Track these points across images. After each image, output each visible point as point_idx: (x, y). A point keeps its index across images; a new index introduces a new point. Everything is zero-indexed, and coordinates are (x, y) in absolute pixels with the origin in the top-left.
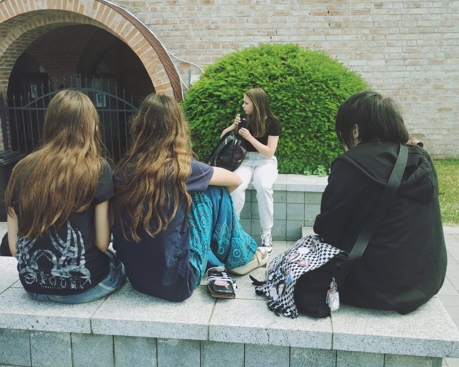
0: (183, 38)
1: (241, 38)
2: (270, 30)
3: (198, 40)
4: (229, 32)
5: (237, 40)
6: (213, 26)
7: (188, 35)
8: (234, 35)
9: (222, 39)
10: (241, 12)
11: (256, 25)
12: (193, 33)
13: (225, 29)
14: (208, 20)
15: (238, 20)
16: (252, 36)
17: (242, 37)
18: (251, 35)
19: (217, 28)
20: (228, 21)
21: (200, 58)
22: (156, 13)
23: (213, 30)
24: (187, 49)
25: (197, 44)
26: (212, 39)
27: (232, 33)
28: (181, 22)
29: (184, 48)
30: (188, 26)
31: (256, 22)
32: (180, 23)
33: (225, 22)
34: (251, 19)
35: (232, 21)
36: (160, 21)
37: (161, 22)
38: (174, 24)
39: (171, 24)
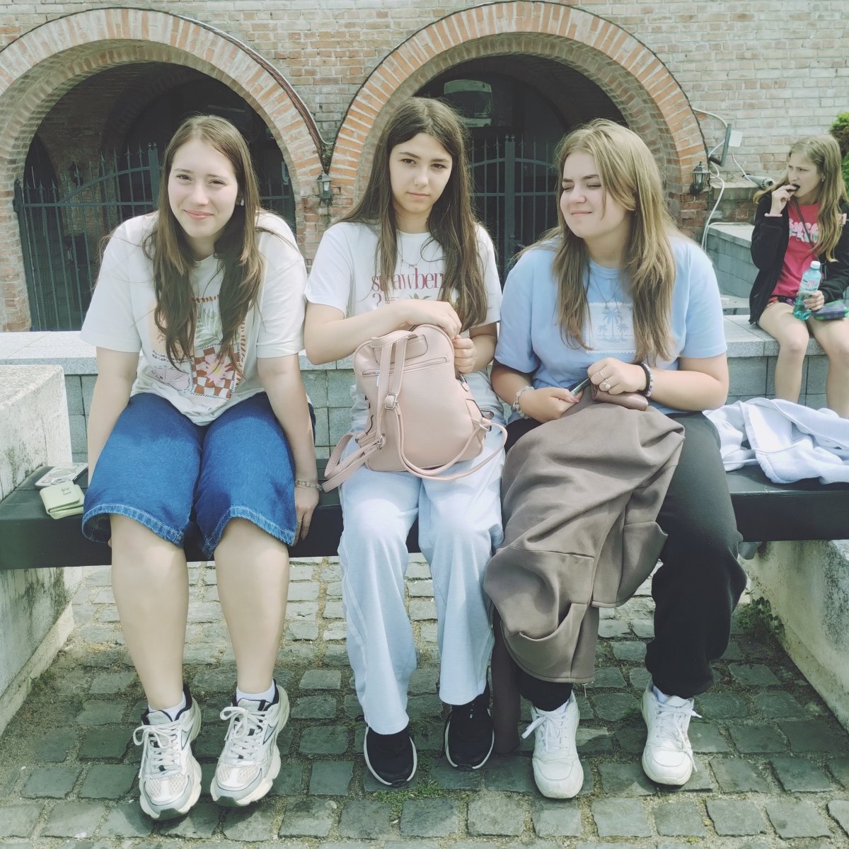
0: (699, 73)
1: (791, 73)
2: (837, 60)
3: (723, 77)
4: (773, 63)
5: (785, 75)
6: (748, 54)
7: (709, 69)
8: (780, 67)
9: (761, 75)
10: (794, 32)
11: (815, 51)
12: (715, 66)
13: (766, 59)
14: (742, 45)
15: (787, 44)
16: (807, 69)
17: (792, 70)
18: (806, 67)
19: (755, 57)
20: (773, 45)
21: (724, 105)
22: (659, 36)
23: (748, 61)
24: (704, 91)
25: (721, 82)
26: (745, 74)
27: (778, 64)
28: (698, 48)
29: (701, 89)
30: (710, 54)
31: (816, 47)
32: (697, 50)
33: (767, 47)
34: (808, 43)
35: (779, 45)
36: (665, 47)
37: (666, 49)
38: (687, 53)
39: (682, 52)
